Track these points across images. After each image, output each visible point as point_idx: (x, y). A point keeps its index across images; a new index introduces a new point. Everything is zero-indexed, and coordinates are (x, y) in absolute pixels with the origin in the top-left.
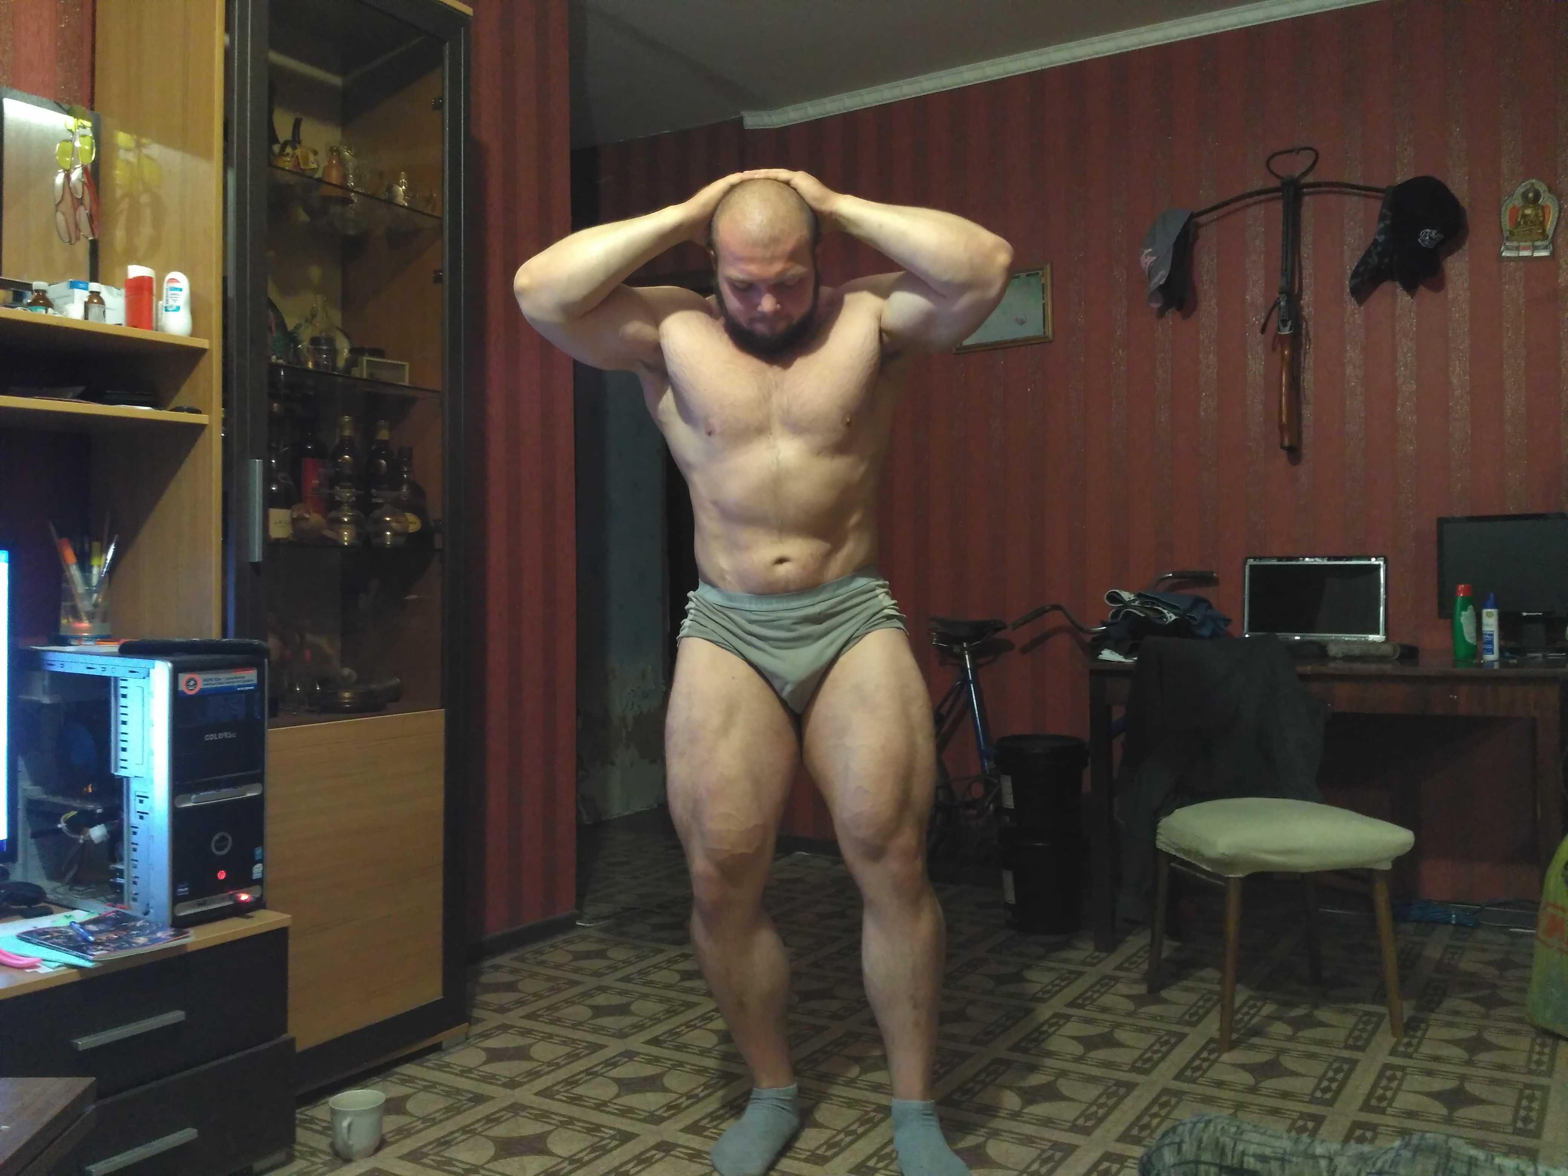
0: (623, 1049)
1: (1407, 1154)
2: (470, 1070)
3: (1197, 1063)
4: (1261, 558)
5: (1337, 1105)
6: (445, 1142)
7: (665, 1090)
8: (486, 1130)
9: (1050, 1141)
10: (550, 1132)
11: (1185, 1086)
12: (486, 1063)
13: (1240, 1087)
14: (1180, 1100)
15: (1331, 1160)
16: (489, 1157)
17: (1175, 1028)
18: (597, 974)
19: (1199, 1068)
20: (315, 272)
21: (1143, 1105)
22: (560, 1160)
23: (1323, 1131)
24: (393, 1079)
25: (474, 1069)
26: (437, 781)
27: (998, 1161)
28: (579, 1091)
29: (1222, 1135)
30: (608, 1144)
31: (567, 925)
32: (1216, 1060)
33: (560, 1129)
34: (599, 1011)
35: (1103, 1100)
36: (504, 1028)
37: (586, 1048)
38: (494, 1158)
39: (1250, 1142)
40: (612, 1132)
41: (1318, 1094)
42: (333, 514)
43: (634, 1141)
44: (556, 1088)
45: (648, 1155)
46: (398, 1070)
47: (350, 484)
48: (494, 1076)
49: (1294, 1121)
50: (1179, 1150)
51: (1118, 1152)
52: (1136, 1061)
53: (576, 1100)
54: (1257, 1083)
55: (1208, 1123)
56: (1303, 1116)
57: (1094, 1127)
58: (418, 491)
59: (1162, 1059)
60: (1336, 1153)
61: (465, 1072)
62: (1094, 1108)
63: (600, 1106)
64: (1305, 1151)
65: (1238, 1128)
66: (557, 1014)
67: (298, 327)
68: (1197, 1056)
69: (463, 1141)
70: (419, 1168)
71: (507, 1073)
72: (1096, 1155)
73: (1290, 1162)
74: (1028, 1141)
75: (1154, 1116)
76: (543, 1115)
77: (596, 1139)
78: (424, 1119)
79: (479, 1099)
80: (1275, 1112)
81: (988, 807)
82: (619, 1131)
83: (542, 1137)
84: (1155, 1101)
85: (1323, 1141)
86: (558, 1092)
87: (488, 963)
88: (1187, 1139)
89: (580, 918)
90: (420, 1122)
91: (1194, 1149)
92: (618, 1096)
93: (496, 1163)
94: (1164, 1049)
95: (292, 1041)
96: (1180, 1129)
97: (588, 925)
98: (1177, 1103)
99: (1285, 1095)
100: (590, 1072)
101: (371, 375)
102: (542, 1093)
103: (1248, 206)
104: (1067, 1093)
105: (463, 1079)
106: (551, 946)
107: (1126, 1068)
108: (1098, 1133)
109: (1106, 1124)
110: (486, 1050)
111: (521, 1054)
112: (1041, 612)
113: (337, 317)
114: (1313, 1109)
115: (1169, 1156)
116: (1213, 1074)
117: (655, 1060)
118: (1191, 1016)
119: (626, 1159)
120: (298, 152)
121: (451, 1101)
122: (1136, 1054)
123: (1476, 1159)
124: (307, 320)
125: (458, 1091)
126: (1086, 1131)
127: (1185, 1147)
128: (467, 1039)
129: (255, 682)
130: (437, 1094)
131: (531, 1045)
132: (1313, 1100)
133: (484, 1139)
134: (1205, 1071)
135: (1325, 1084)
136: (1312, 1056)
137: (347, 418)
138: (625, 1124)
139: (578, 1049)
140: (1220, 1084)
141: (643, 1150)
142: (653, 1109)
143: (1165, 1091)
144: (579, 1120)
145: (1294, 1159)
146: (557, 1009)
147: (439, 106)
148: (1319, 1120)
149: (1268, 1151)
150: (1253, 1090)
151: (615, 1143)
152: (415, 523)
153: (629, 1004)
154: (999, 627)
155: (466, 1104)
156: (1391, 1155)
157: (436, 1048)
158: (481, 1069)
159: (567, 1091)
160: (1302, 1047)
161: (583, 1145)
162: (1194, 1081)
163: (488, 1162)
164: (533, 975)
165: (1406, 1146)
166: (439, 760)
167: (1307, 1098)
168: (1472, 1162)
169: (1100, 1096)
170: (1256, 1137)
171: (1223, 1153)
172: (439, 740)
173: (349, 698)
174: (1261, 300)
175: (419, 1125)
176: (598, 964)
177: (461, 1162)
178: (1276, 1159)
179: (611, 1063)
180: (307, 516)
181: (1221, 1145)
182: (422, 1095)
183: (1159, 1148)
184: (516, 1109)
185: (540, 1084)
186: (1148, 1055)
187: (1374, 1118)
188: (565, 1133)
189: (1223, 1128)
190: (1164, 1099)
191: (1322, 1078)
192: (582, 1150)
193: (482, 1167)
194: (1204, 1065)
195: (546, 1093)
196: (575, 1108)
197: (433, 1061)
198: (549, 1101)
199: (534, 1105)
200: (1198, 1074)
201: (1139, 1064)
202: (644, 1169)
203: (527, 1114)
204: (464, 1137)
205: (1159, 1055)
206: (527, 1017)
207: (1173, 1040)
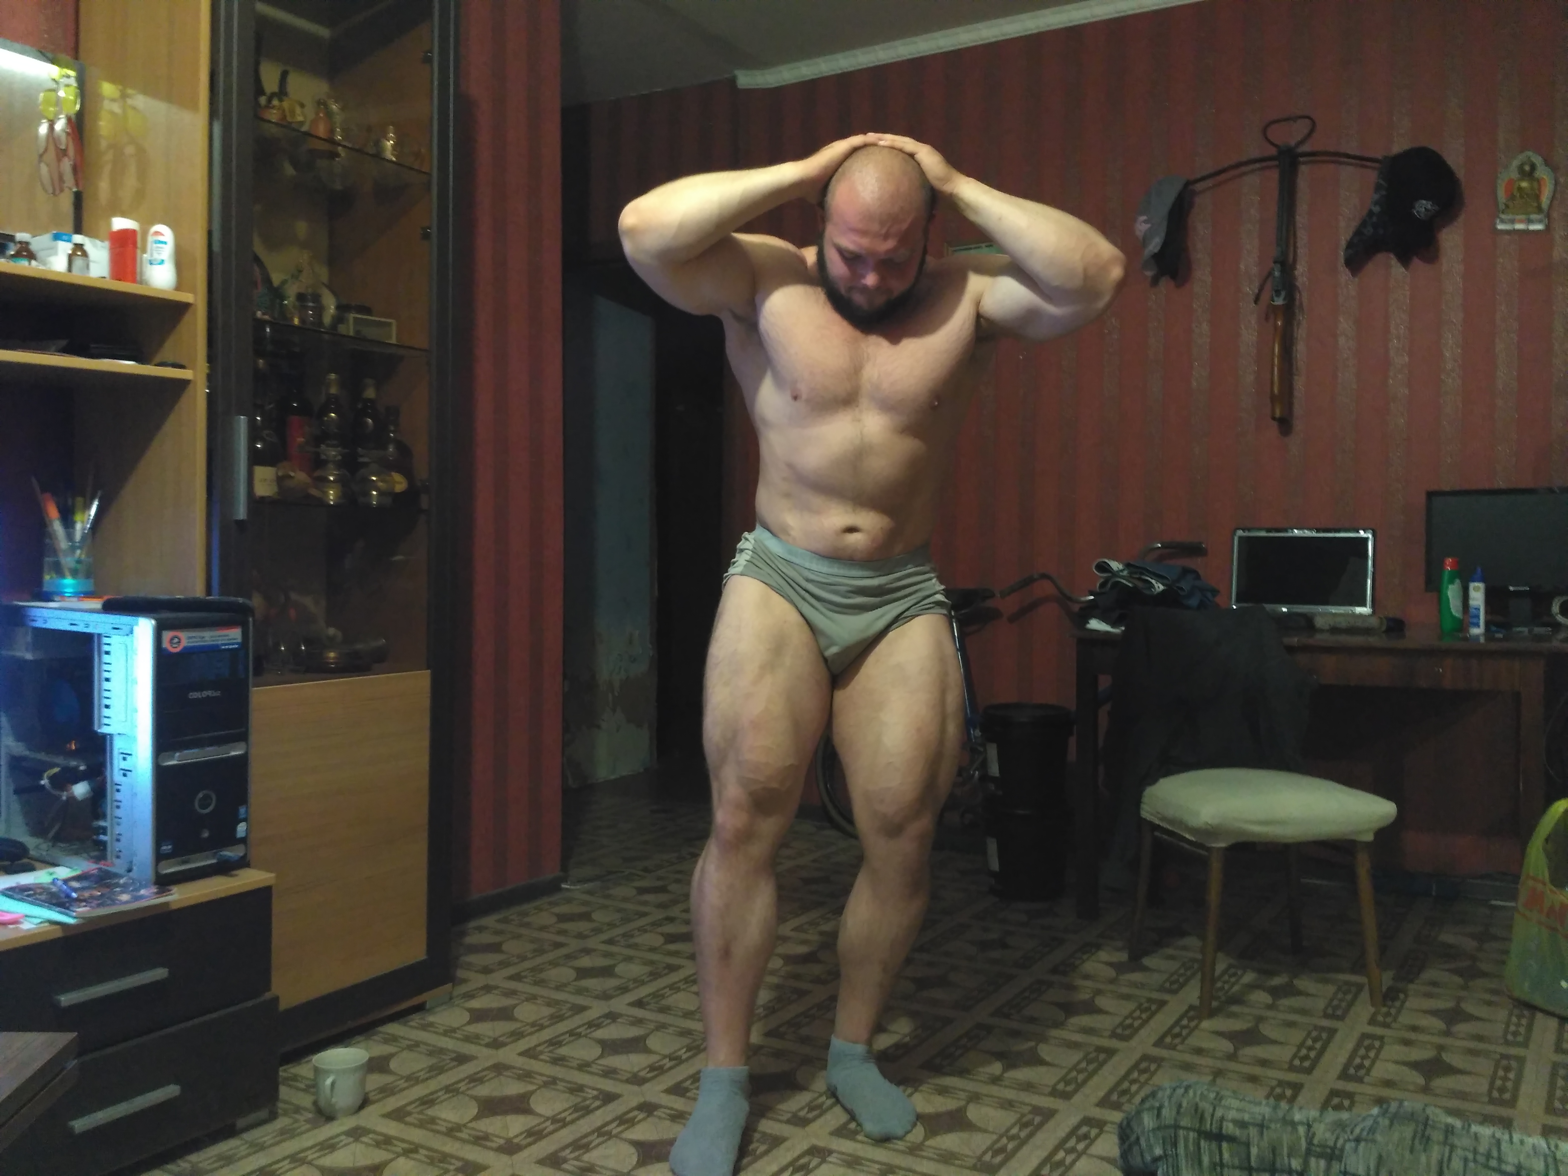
0: (607, 1011)
1: (1384, 1122)
2: (454, 1030)
3: (1177, 1030)
4: (1249, 530)
5: (1317, 1073)
6: (428, 1101)
7: (647, 1051)
8: (468, 1089)
9: (1031, 1105)
10: (532, 1093)
11: (1164, 1053)
12: (469, 1023)
13: (1220, 1055)
14: (1159, 1067)
15: (1309, 1126)
16: (471, 1116)
17: (1155, 995)
18: (580, 936)
19: (1178, 1035)
20: (302, 228)
21: (1122, 1071)
22: (543, 1119)
23: (1300, 1099)
24: (376, 1038)
25: (458, 1028)
26: (423, 742)
27: (978, 1124)
28: (563, 1051)
29: (1201, 1100)
30: (591, 1104)
31: (552, 887)
32: (1196, 1027)
33: (543, 1089)
34: (583, 973)
35: (1083, 1065)
36: (488, 989)
37: (571, 1009)
38: (476, 1118)
39: (1229, 1108)
40: (595, 1093)
41: (1297, 1062)
42: (318, 473)
43: (616, 1101)
44: (539, 1048)
45: (631, 1115)
46: (381, 1029)
47: (335, 442)
48: (477, 1036)
49: (1273, 1089)
50: (1159, 1115)
51: (1097, 1117)
52: (1116, 1028)
53: (558, 1061)
54: (1236, 1050)
55: (1187, 1088)
56: (1281, 1083)
57: (1076, 1091)
58: (404, 450)
59: (1141, 1026)
60: (1315, 1120)
61: (449, 1032)
62: (1074, 1074)
63: (583, 1067)
64: (1284, 1118)
65: (1218, 1093)
66: (542, 976)
67: (284, 282)
68: (1177, 1023)
69: (445, 1100)
70: (402, 1126)
71: (491, 1034)
72: (1074, 1120)
73: (1268, 1128)
74: (1008, 1105)
75: (1133, 1081)
76: (526, 1076)
78: (408, 1078)
79: (462, 1059)
80: (1253, 1079)
81: (973, 775)
82: (601, 1091)
83: (524, 1097)
84: (1136, 1066)
85: (1301, 1108)
86: (542, 1053)
87: (473, 924)
88: (1166, 1104)
89: (565, 880)
90: (403, 1081)
91: (1174, 1113)
92: (601, 1056)
93: (479, 1121)
94: (1144, 1016)
95: (276, 1000)
96: (1160, 1094)
97: (572, 887)
98: (1156, 1070)
99: (1264, 1063)
100: (573, 1033)
101: (357, 332)
102: (525, 1054)
103: (1244, 174)
104: (1048, 1058)
105: (447, 1039)
106: (535, 908)
107: (1107, 1034)
108: (1077, 1098)
109: (1086, 1090)
110: (471, 1011)
111: (505, 1014)
112: (1028, 582)
113: (323, 273)
114: (1292, 1077)
115: (1148, 1121)
116: (1194, 1041)
117: (638, 1022)
118: (1172, 983)
119: (608, 1119)
120: (286, 104)
121: (434, 1060)
122: (1118, 1020)
123: (1453, 1127)
124: (293, 276)
125: (442, 1051)
126: (1066, 1096)
127: (1165, 1112)
128: (451, 998)
129: (239, 640)
130: (421, 1053)
131: (515, 1006)
132: (1292, 1068)
133: (467, 1098)
134: (1185, 1039)
135: (1304, 1052)
136: (1291, 1024)
137: (333, 376)
138: (608, 1086)
139: (562, 1010)
140: (1199, 1051)
141: (625, 1110)
142: (636, 1069)
143: (1145, 1058)
144: (562, 1080)
145: (1273, 1126)
146: (542, 971)
147: (428, 60)
148: (1297, 1088)
149: (1247, 1117)
151: (597, 1103)
152: (400, 483)
153: (615, 966)
154: (987, 595)
155: (449, 1064)
156: (1369, 1123)
157: (420, 1008)
158: (465, 1028)
159: (550, 1052)
160: (1281, 1016)
161: (566, 1106)
162: (1173, 1047)
163: (471, 1121)
164: (518, 937)
165: (1384, 1113)
166: (426, 722)
167: (1286, 1066)
168: (1449, 1131)
169: (1079, 1062)
170: (1235, 1103)
171: (1202, 1118)
172: (425, 702)
173: (334, 658)
174: (1254, 270)
175: (402, 1084)
176: (583, 926)
177: (445, 1120)
178: (1255, 1125)
179: (593, 1025)
180: (292, 474)
181: (1200, 1111)
182: (405, 1054)
183: (1139, 1113)
184: (499, 1069)
185: (524, 1044)
186: (1128, 1021)
187: (1351, 1087)
188: (548, 1093)
189: (1202, 1094)
190: (1144, 1065)
191: (1302, 1045)
192: (565, 1110)
193: (465, 1125)
194: (1184, 1032)
195: (530, 1053)
196: (558, 1068)
197: (417, 1021)
198: (533, 1061)
199: (517, 1065)
200: (1177, 1041)
201: (1119, 1031)
202: (626, 1129)
203: (511, 1074)
204: (447, 1096)
205: (1140, 1021)
206: (512, 978)
207: (1154, 1007)
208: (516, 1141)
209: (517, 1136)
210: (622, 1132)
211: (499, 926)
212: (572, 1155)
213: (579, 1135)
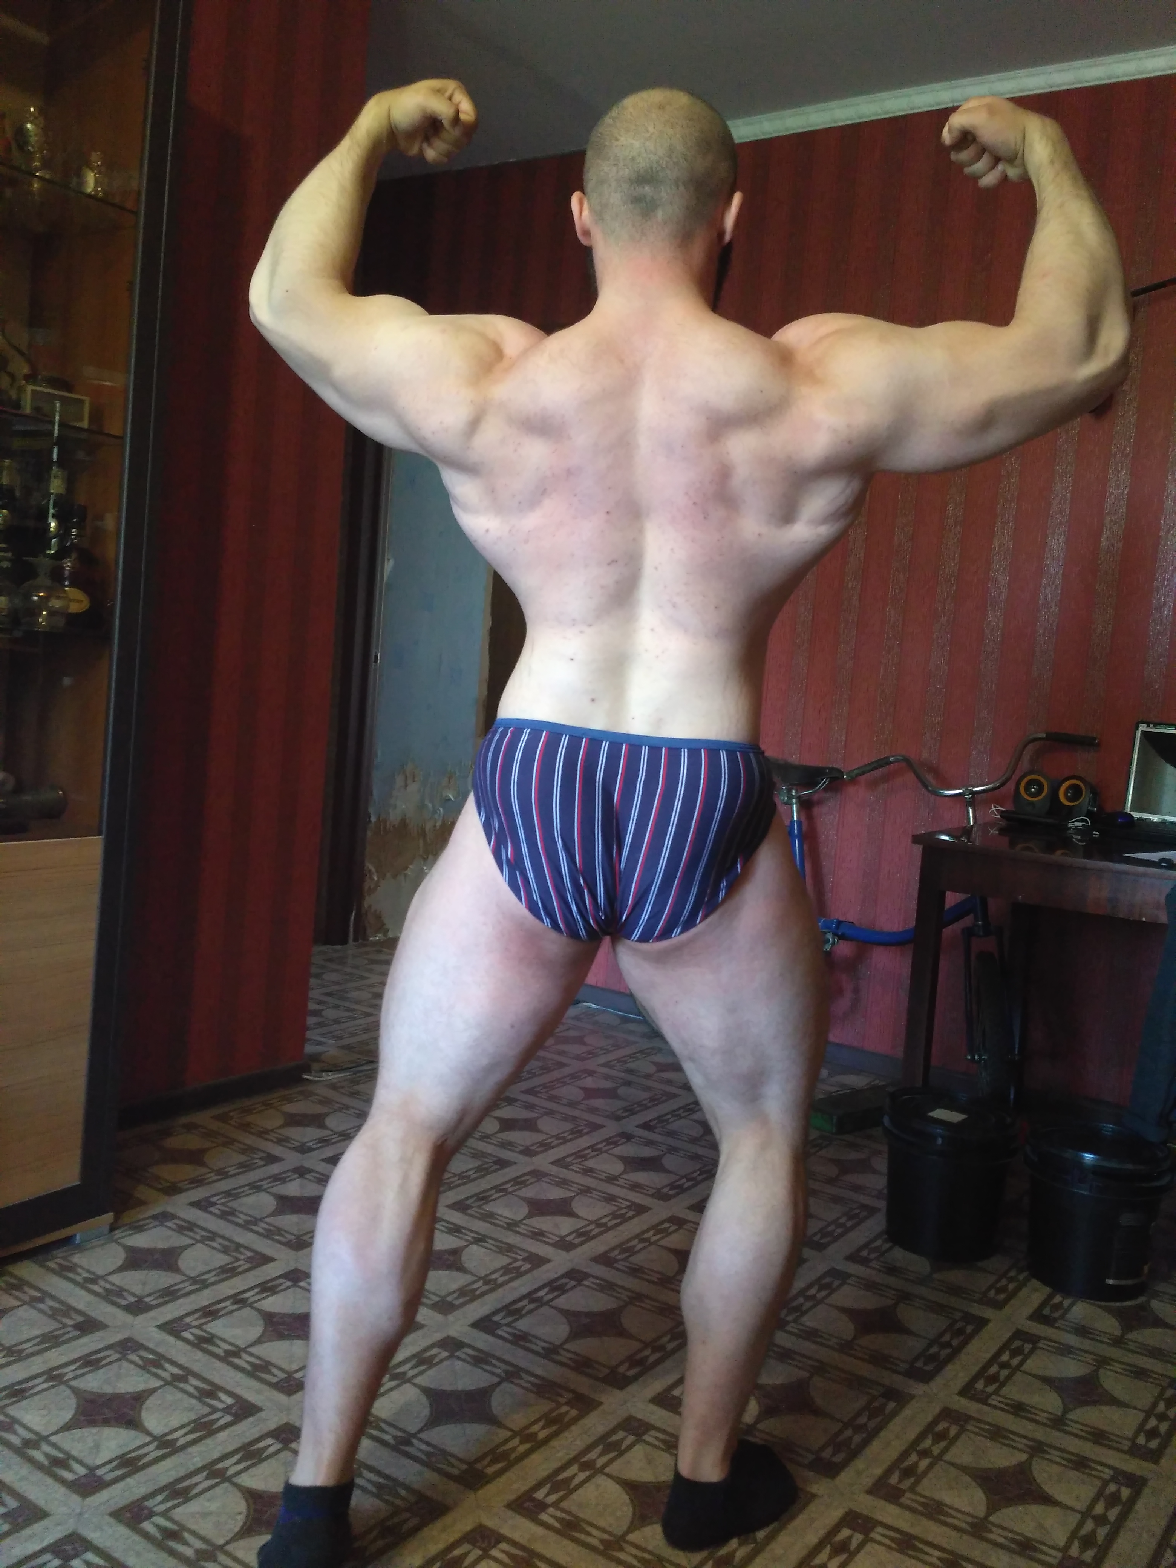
0: (293, 1266)
2: (97, 1279)
3: (994, 1369)
4: (1156, 725)
5: (1163, 1465)
6: (19, 1392)
8: (75, 1378)
10: (151, 1392)
11: (972, 1408)
12: (121, 1269)
13: (1042, 1417)
14: (962, 1431)
16: (61, 1424)
17: (975, 1309)
18: (303, 1149)
19: (993, 1379)
21: (912, 1435)
22: (148, 1439)
23: (1139, 1506)
25: (102, 1277)
26: (89, 924)
28: (216, 1327)
30: (218, 1419)
31: (291, 1077)
32: (1019, 1368)
33: (168, 1388)
34: (283, 1204)
35: (863, 1419)
36: (165, 1218)
37: (249, 1260)
38: (67, 1427)
40: (229, 1401)
41: (1141, 1440)
43: (251, 1419)
44: (188, 1320)
45: (262, 1444)
46: (11, 1269)
48: (120, 1292)
49: (1105, 1484)
51: (866, 1513)
52: (917, 1358)
53: (204, 1342)
54: (1066, 1410)
56: (1118, 1476)
59: (950, 1359)
61: (89, 1281)
62: (849, 1432)
63: (231, 1356)
66: (234, 1204)
68: (995, 1358)
69: (42, 1392)
71: (138, 1289)
72: (836, 1514)
75: (924, 1453)
76: (155, 1362)
77: (207, 1410)
79: (88, 1326)
80: (1081, 1464)
82: (238, 1399)
83: (139, 1398)
84: (929, 1428)
86: (189, 1326)
87: (184, 1120)
92: (259, 1341)
93: (66, 1433)
94: (955, 1342)
98: (957, 1436)
99: (1099, 1437)
100: (239, 1300)
101: (37, 409)
104: (819, 1402)
105: (83, 1293)
106: (264, 1104)
107: (904, 1366)
108: (845, 1477)
109: (859, 1463)
110: (129, 1250)
111: (168, 1260)
114: (1133, 1466)
116: (1012, 1392)
119: (230, 1448)
121: (53, 1325)
122: (921, 1345)
125: (68, 1310)
126: (831, 1471)
128: (113, 1230)
130: (41, 1311)
131: (185, 1248)
132: (1135, 1451)
133: (68, 1392)
134: (1003, 1385)
135: (1153, 1422)
136: (1140, 1374)
138: (250, 1389)
139: (238, 1260)
140: (1018, 1409)
141: (256, 1435)
143: (945, 1412)
144: (197, 1376)
146: (237, 1196)
148: (1137, 1483)
150: (1058, 1423)
151: (228, 1418)
155: (69, 1332)
157: (67, 1243)
158: (111, 1278)
159: (199, 1327)
160: (1130, 1358)
161: (185, 1419)
162: (983, 1399)
163: (57, 1432)
164: (229, 1143)
166: (95, 899)
167: (1126, 1446)
169: (859, 1412)
172: (96, 875)
177: (27, 1427)
179: (269, 1288)
182: (22, 1312)
184: (126, 1347)
186: (934, 1349)
188: (171, 1395)
190: (942, 1426)
191: (1149, 1413)
192: (182, 1427)
193: (45, 1439)
194: (1004, 1373)
195: (172, 1328)
196: (199, 1355)
197: (58, 1260)
198: (171, 1339)
199: (151, 1346)
200: (991, 1389)
201: (919, 1364)
202: (246, 1469)
203: (137, 1359)
204: (45, 1386)
205: (948, 1351)
206: (197, 1204)
207: (969, 1329)
208: (99, 1472)
209: (104, 1465)
210: (237, 1474)
211: (215, 1126)
212: (163, 1507)
213: (182, 1473)
